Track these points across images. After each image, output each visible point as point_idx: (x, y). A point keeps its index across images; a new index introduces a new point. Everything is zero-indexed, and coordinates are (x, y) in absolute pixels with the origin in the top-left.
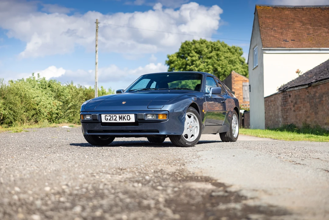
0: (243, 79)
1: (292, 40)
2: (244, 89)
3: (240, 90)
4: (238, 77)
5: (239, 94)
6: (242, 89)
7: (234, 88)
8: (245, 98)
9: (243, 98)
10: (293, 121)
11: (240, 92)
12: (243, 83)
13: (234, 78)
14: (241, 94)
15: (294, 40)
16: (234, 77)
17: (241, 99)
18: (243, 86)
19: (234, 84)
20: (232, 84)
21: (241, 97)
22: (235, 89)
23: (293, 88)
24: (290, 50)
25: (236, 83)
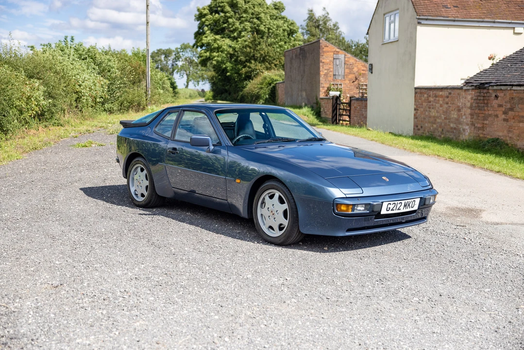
0: (334, 50)
1: (454, 7)
2: (335, 63)
3: (330, 65)
4: (328, 47)
5: (328, 70)
6: (333, 63)
7: (323, 61)
8: (336, 75)
9: (334, 75)
10: (501, 134)
11: (330, 66)
12: (335, 55)
13: (323, 48)
14: (331, 69)
15: (457, 7)
16: (323, 46)
17: (330, 77)
18: (334, 59)
19: (323, 55)
20: (321, 56)
21: (330, 73)
22: (324, 63)
23: (511, 87)
24: (454, 21)
25: (325, 54)
